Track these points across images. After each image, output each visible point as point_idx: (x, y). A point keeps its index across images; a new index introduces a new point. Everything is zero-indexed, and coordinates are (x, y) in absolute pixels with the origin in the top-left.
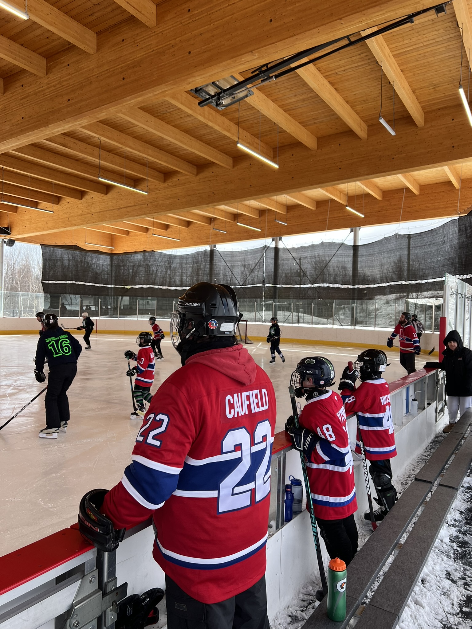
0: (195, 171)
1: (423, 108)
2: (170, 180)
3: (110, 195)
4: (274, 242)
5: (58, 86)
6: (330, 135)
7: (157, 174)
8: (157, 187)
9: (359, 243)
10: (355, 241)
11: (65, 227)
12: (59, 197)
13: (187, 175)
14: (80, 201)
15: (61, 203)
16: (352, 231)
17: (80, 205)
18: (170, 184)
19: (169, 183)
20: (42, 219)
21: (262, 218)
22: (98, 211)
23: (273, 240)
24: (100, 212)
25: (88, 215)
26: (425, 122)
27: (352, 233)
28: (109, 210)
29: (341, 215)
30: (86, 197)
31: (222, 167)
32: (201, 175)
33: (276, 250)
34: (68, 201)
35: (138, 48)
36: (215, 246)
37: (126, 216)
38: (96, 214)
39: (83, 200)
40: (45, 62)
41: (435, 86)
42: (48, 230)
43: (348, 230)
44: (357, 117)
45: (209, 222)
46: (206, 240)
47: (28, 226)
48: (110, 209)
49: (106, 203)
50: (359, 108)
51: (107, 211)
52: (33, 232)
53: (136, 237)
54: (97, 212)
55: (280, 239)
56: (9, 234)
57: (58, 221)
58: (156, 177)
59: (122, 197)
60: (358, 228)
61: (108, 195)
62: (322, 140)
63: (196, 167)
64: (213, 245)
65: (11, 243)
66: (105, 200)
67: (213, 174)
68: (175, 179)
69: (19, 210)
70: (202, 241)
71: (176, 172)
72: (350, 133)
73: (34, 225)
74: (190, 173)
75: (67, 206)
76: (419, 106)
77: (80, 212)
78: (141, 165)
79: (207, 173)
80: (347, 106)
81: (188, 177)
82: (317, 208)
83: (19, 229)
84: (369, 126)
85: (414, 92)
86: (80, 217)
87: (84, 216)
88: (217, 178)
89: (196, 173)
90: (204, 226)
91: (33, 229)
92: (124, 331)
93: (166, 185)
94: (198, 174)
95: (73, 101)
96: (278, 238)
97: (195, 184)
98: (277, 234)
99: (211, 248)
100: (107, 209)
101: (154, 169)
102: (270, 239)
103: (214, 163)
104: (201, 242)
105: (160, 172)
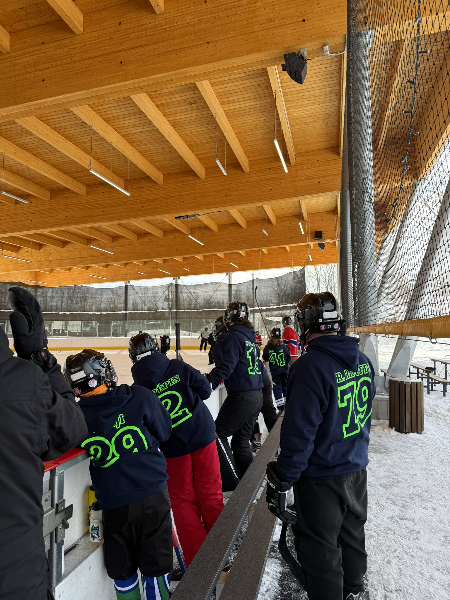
0: (136, 238)
1: (276, 216)
2: (117, 242)
4: (174, 280)
5: (95, 203)
6: (225, 225)
7: (108, 237)
8: (106, 245)
9: (232, 283)
10: (229, 282)
12: (19, 247)
13: (131, 240)
14: (39, 251)
15: (20, 251)
16: (227, 274)
17: (38, 254)
21: (166, 264)
23: (174, 279)
24: (57, 260)
25: (46, 262)
26: (277, 223)
27: (228, 276)
28: (65, 259)
29: (220, 264)
30: (45, 249)
31: (156, 236)
32: (140, 240)
33: (177, 286)
34: (27, 250)
35: (152, 193)
36: (129, 282)
39: (42, 250)
40: (85, 188)
41: (283, 209)
43: (225, 274)
44: (242, 218)
49: (63, 254)
50: (244, 214)
53: (60, 275)
54: (54, 260)
55: (179, 278)
59: (76, 251)
60: (231, 273)
61: (64, 248)
62: (221, 227)
63: (137, 235)
64: (127, 282)
66: (62, 252)
67: (149, 240)
68: (121, 241)
70: (118, 278)
71: (122, 237)
72: (237, 224)
74: (133, 238)
75: (25, 254)
76: (274, 215)
77: (39, 259)
79: (146, 239)
80: (239, 214)
82: (204, 259)
84: (247, 222)
85: (273, 210)
86: (38, 263)
87: (42, 262)
88: (152, 243)
93: (113, 244)
94: (138, 239)
95: (107, 213)
96: (178, 278)
97: (136, 246)
98: (177, 275)
99: (126, 283)
100: (63, 258)
102: (172, 278)
103: (150, 233)
105: (110, 237)
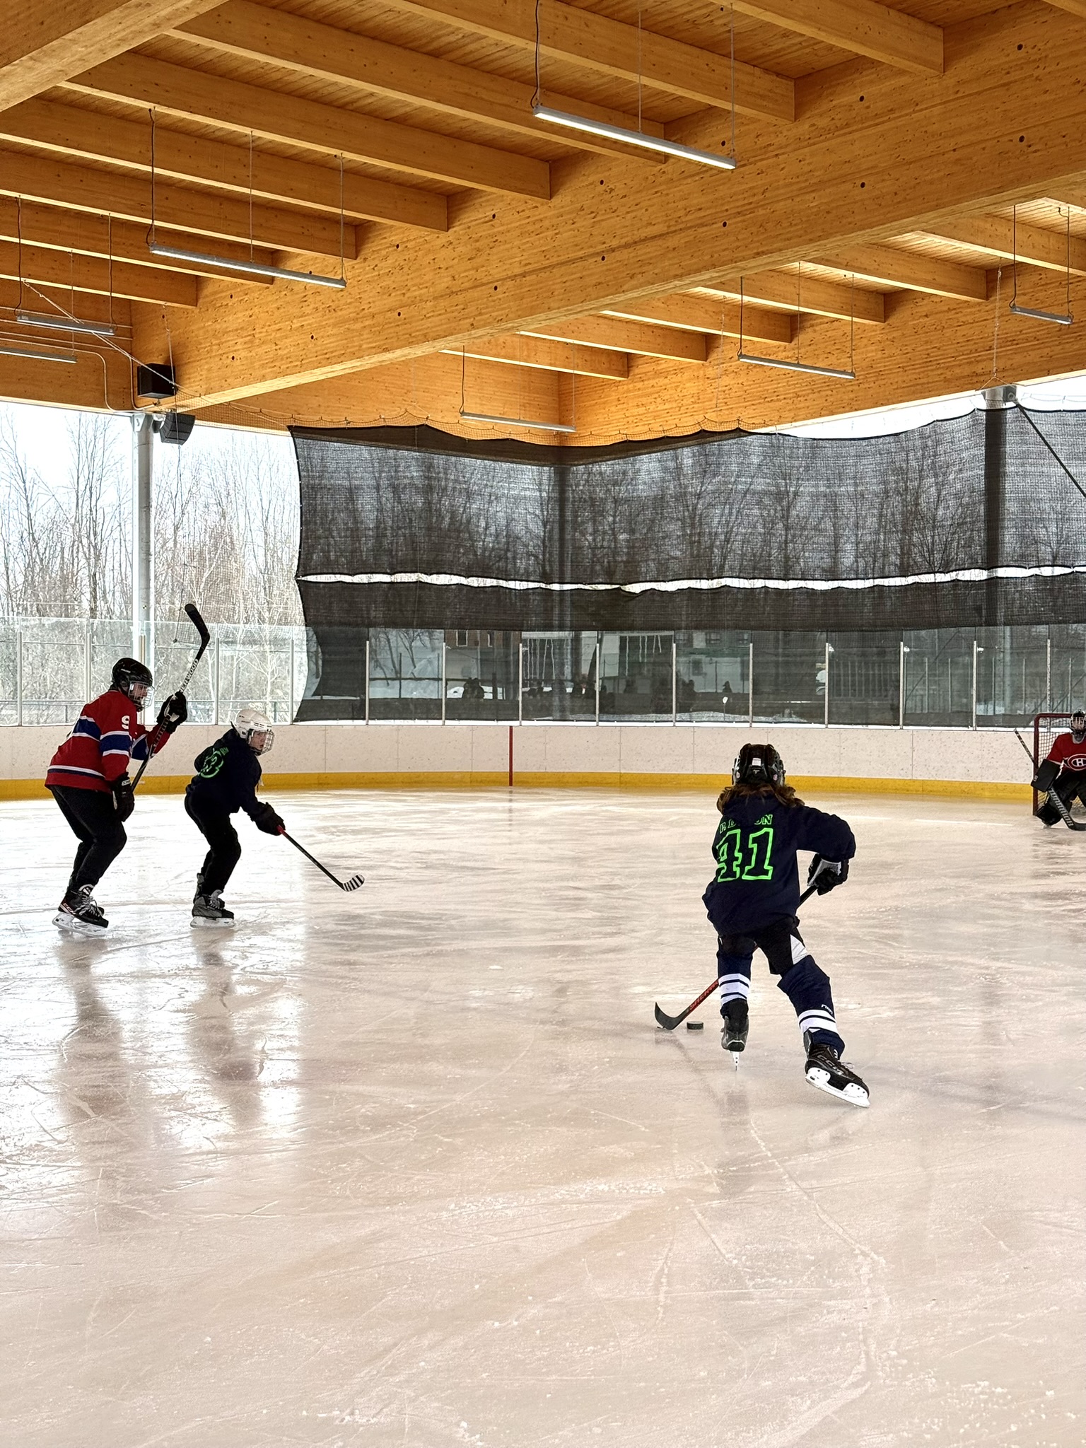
0: (936, 51)
2: (825, 105)
3: (563, 199)
7: (764, 82)
8: (763, 141)
11: (386, 350)
12: (361, 223)
13: (902, 72)
14: (445, 237)
15: (367, 250)
17: (444, 252)
18: (823, 122)
19: (820, 117)
20: (296, 324)
22: (517, 271)
24: (524, 275)
25: (475, 293)
28: (562, 264)
30: (471, 218)
32: (964, 67)
34: (395, 239)
36: (1010, 394)
37: (634, 282)
38: (510, 283)
39: (457, 229)
42: (319, 365)
45: (982, 288)
46: (967, 370)
47: (243, 354)
48: (563, 258)
49: (550, 233)
51: (553, 266)
52: (263, 378)
53: (662, 381)
54: (513, 278)
56: (169, 391)
57: (358, 326)
58: (762, 97)
59: (614, 204)
61: (556, 201)
63: (939, 33)
64: (1000, 390)
65: (179, 428)
66: (546, 223)
67: (1023, 52)
68: (846, 98)
69: (208, 290)
70: (948, 374)
71: (854, 65)
73: (265, 348)
74: (915, 59)
75: (390, 261)
77: (444, 283)
78: (697, 51)
79: (993, 55)
81: (904, 80)
83: (209, 370)
86: (443, 303)
87: (460, 297)
88: (1036, 73)
89: (939, 60)
90: (956, 307)
91: (263, 366)
92: (621, 775)
93: (803, 128)
94: (949, 62)
97: (937, 110)
99: (992, 401)
100: (555, 260)
101: (753, 62)
104: (946, 380)
105: (778, 75)
